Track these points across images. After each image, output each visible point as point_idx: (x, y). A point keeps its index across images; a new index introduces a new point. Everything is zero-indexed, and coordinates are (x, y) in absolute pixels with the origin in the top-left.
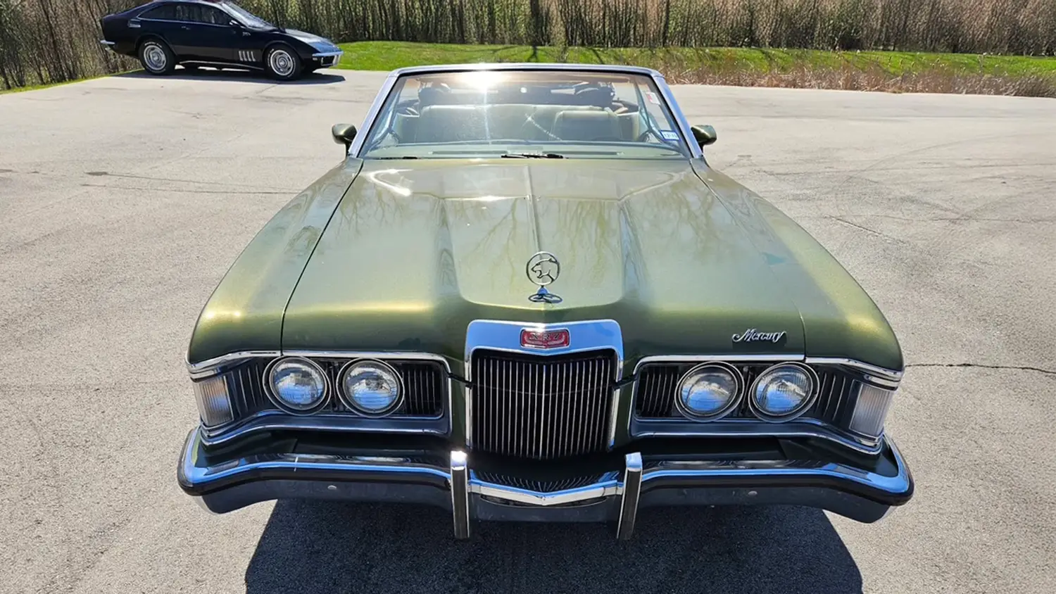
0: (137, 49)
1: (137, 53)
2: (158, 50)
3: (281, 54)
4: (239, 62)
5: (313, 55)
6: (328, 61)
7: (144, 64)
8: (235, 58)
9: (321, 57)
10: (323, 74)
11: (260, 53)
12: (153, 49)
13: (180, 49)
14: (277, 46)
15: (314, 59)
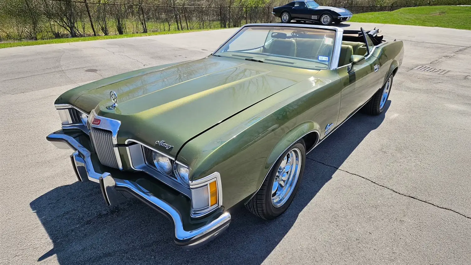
0: (281, 15)
1: (280, 16)
2: (287, 15)
3: (327, 16)
4: (311, 19)
5: (338, 17)
6: (345, 19)
7: (281, 20)
8: (310, 18)
9: (341, 18)
10: (343, 24)
11: (319, 16)
12: (286, 15)
13: (293, 15)
14: (325, 14)
15: (338, 18)
